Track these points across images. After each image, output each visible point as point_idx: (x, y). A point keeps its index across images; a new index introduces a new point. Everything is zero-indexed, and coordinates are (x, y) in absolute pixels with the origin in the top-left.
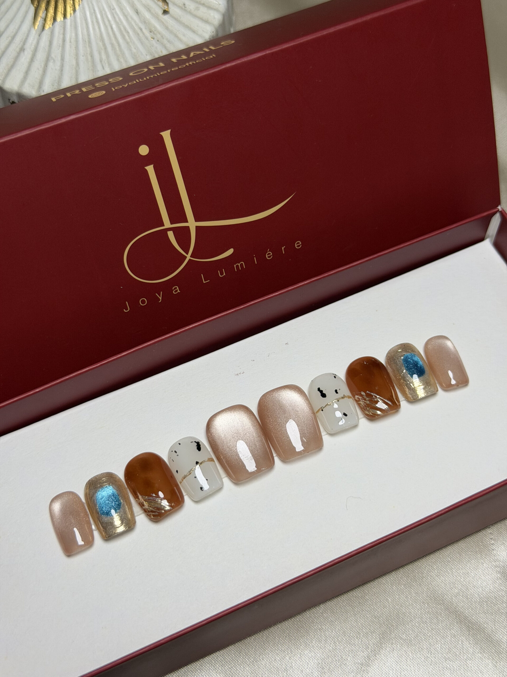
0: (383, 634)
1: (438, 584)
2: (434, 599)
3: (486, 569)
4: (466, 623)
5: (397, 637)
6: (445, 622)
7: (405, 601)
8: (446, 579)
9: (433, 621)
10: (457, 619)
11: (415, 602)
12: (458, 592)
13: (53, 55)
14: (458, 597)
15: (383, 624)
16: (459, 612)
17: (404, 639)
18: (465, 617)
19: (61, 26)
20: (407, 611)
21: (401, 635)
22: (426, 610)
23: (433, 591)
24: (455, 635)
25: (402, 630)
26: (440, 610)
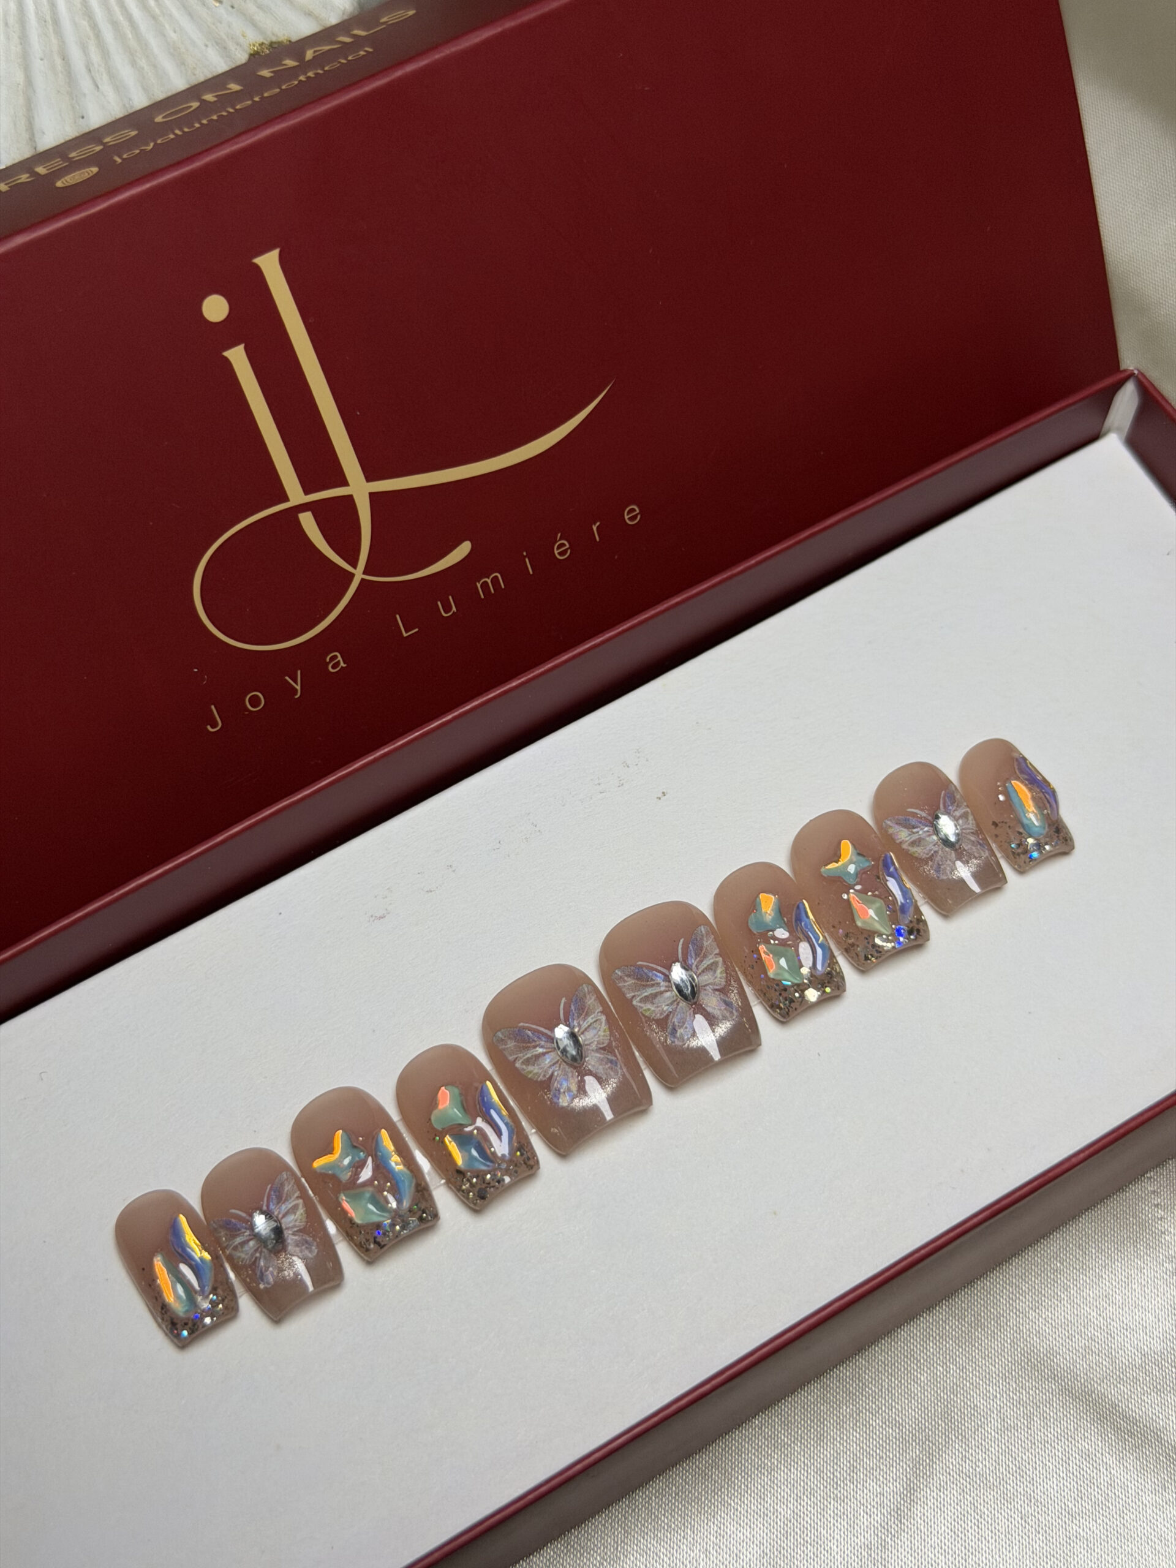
2: (1031, 1368)
4: (1114, 1419)
5: (950, 1470)
6: (1062, 1422)
9: (1032, 1422)
10: (1090, 1413)
14: (1087, 1356)
15: (912, 1440)
16: (1095, 1394)
18: (1109, 1405)
20: (969, 1403)
22: (1015, 1397)
24: (1090, 1452)
25: (959, 1452)
26: (1047, 1394)
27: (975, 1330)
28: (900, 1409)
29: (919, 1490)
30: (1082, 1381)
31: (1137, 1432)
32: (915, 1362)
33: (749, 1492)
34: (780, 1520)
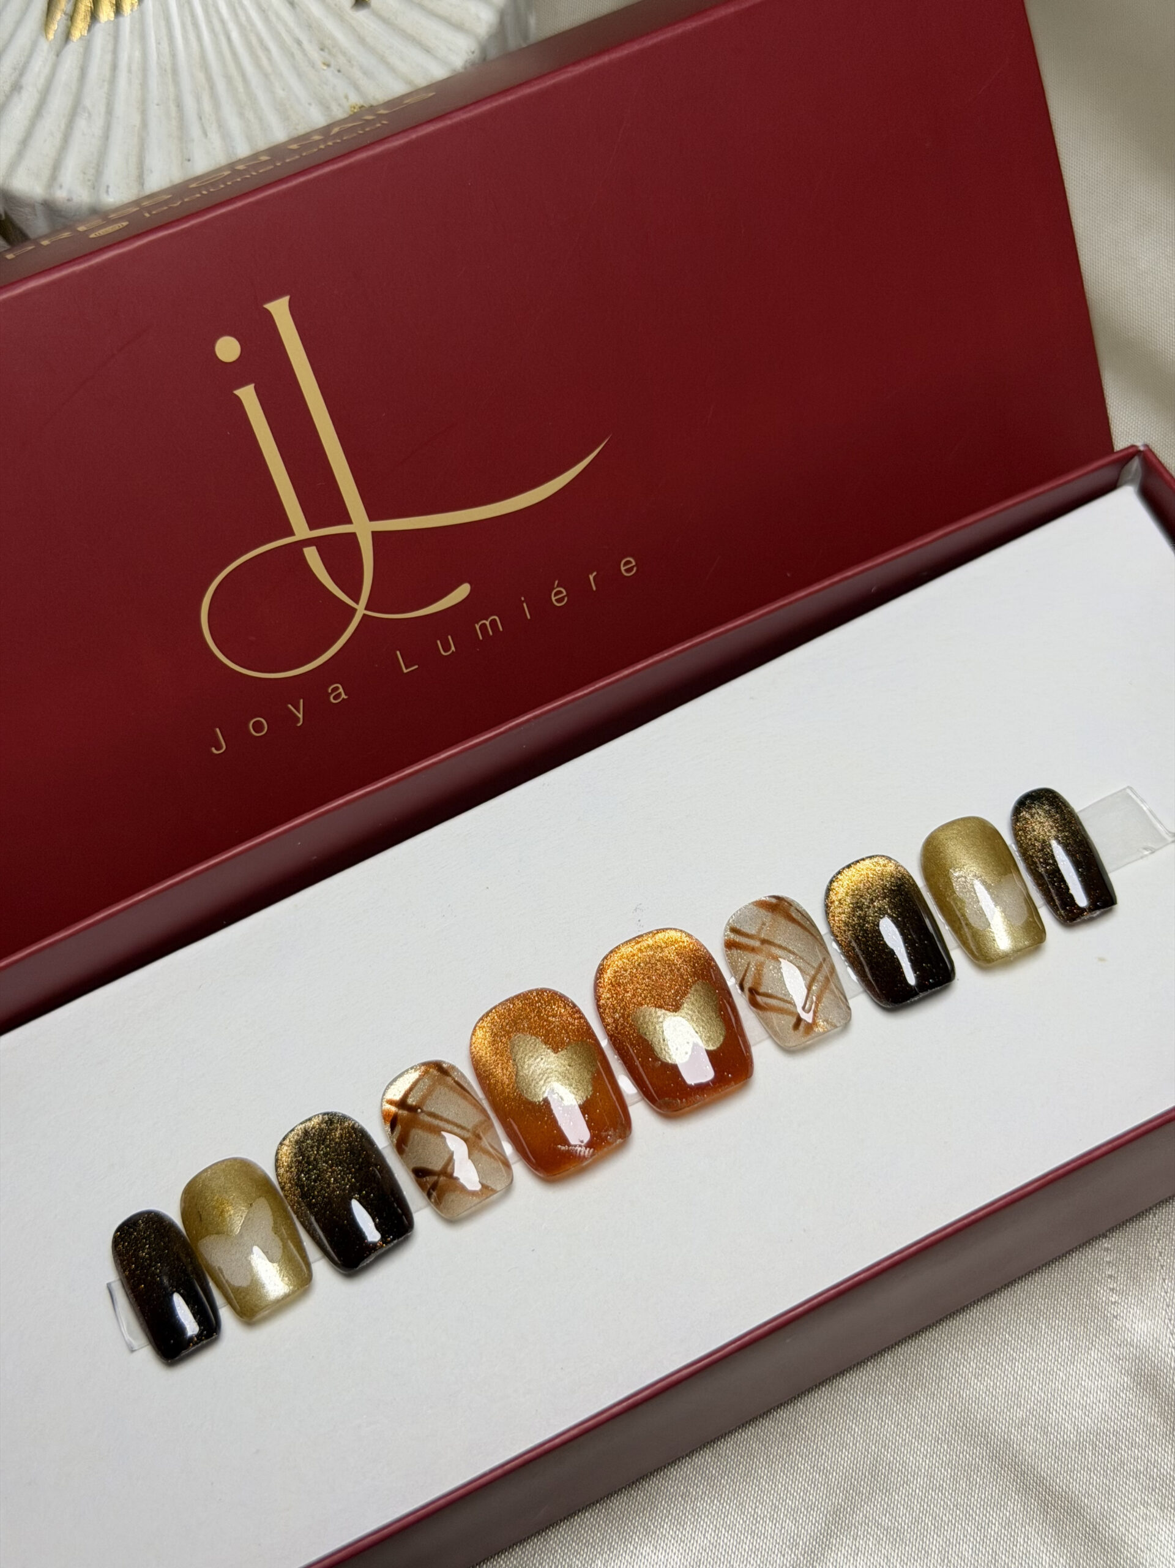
0: (834, 1513)
1: (977, 1396)
2: (966, 1433)
3: (1095, 1362)
4: (1039, 1492)
5: (869, 1521)
6: (987, 1489)
7: (894, 1435)
8: (998, 1384)
9: (958, 1485)
10: (1017, 1483)
11: (919, 1438)
12: (1024, 1417)
13: (87, 102)
14: (1023, 1428)
15: (837, 1488)
16: (1025, 1466)
17: (886, 1527)
18: (1037, 1477)
19: (109, 34)
20: (898, 1459)
21: (877, 1518)
22: (944, 1459)
23: (965, 1412)
24: (1009, 1521)
25: (881, 1505)
26: (977, 1460)
27: (915, 1389)
28: (830, 1456)
29: (835, 1537)
30: (1014, 1452)
31: (1061, 1507)
32: (852, 1412)
33: (670, 1517)
34: (696, 1548)
